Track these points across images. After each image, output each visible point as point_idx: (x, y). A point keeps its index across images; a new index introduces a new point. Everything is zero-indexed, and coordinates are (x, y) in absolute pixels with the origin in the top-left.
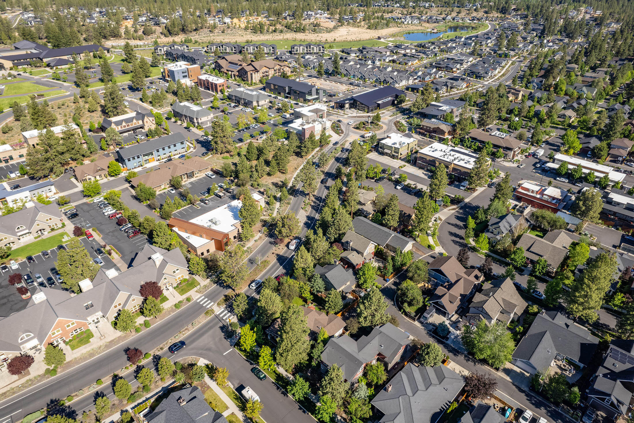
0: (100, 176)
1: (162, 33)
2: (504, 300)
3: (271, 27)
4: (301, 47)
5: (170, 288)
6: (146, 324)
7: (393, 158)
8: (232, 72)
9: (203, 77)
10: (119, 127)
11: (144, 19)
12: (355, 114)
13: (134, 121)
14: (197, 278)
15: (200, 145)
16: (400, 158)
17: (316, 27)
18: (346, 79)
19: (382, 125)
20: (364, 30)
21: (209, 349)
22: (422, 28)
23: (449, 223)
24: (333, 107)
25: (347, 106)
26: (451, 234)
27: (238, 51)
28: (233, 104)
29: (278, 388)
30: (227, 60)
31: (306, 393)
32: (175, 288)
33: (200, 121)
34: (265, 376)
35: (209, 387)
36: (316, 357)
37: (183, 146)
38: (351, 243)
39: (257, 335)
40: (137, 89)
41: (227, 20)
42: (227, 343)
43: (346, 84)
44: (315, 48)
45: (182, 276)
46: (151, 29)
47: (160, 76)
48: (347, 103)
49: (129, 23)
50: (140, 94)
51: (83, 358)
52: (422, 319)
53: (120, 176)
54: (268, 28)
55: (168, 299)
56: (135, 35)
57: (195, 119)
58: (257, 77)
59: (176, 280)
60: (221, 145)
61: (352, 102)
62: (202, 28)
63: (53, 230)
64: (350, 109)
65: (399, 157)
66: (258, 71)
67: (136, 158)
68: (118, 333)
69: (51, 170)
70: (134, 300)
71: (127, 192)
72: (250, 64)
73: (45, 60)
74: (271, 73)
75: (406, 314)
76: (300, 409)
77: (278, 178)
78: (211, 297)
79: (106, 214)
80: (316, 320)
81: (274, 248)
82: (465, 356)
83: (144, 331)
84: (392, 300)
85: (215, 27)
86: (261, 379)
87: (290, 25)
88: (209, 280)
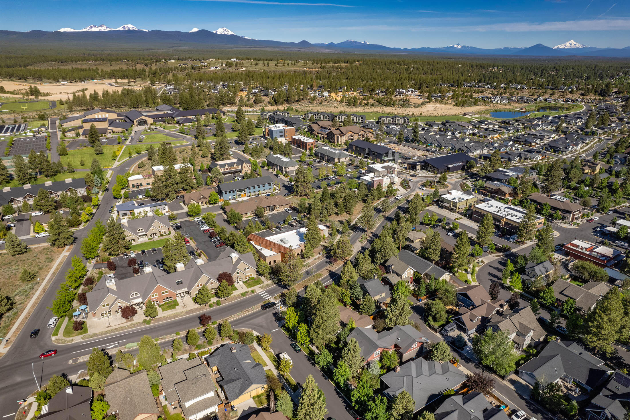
0: (202, 203)
1: (269, 103)
2: (520, 324)
3: (364, 101)
4: (388, 119)
5: (241, 282)
6: (218, 303)
7: (452, 212)
8: (321, 134)
9: (296, 137)
10: (223, 169)
11: (256, 91)
12: (424, 175)
13: (235, 165)
14: (262, 278)
15: (284, 188)
16: (458, 212)
17: (405, 103)
18: (423, 146)
19: (448, 184)
20: (451, 107)
21: (262, 326)
22: (510, 107)
23: (491, 266)
24: (406, 168)
25: (418, 167)
26: (490, 274)
27: (331, 119)
28: (318, 160)
29: (309, 360)
30: (318, 125)
31: (329, 363)
32: (244, 282)
33: (287, 170)
34: (300, 350)
35: (255, 350)
36: (342, 339)
37: (270, 187)
38: (393, 267)
39: (299, 318)
40: (242, 143)
41: (326, 94)
42: (277, 324)
43: (422, 151)
44: (400, 120)
45: (251, 275)
46: (261, 99)
47: (262, 135)
48: (419, 165)
49: (244, 94)
50: (242, 147)
51: (169, 317)
52: (443, 332)
53: (217, 205)
54: (361, 102)
55: (237, 289)
56: (247, 103)
57: (284, 168)
58: (342, 140)
59: (246, 276)
60: (301, 188)
61: (423, 164)
62: (303, 100)
63: (162, 235)
64: (421, 170)
65: (457, 210)
66: (344, 135)
67: (232, 192)
68: (196, 306)
69: (167, 195)
70: (212, 283)
71: (220, 216)
72: (338, 129)
73: (176, 119)
74: (356, 137)
75: (430, 326)
76: (323, 376)
77: (344, 217)
78: (271, 292)
79: (202, 229)
80: (349, 316)
81: (328, 266)
82: (476, 365)
83: (215, 308)
84: (421, 315)
85: (314, 99)
86: (296, 351)
87: (382, 100)
88: (271, 281)
